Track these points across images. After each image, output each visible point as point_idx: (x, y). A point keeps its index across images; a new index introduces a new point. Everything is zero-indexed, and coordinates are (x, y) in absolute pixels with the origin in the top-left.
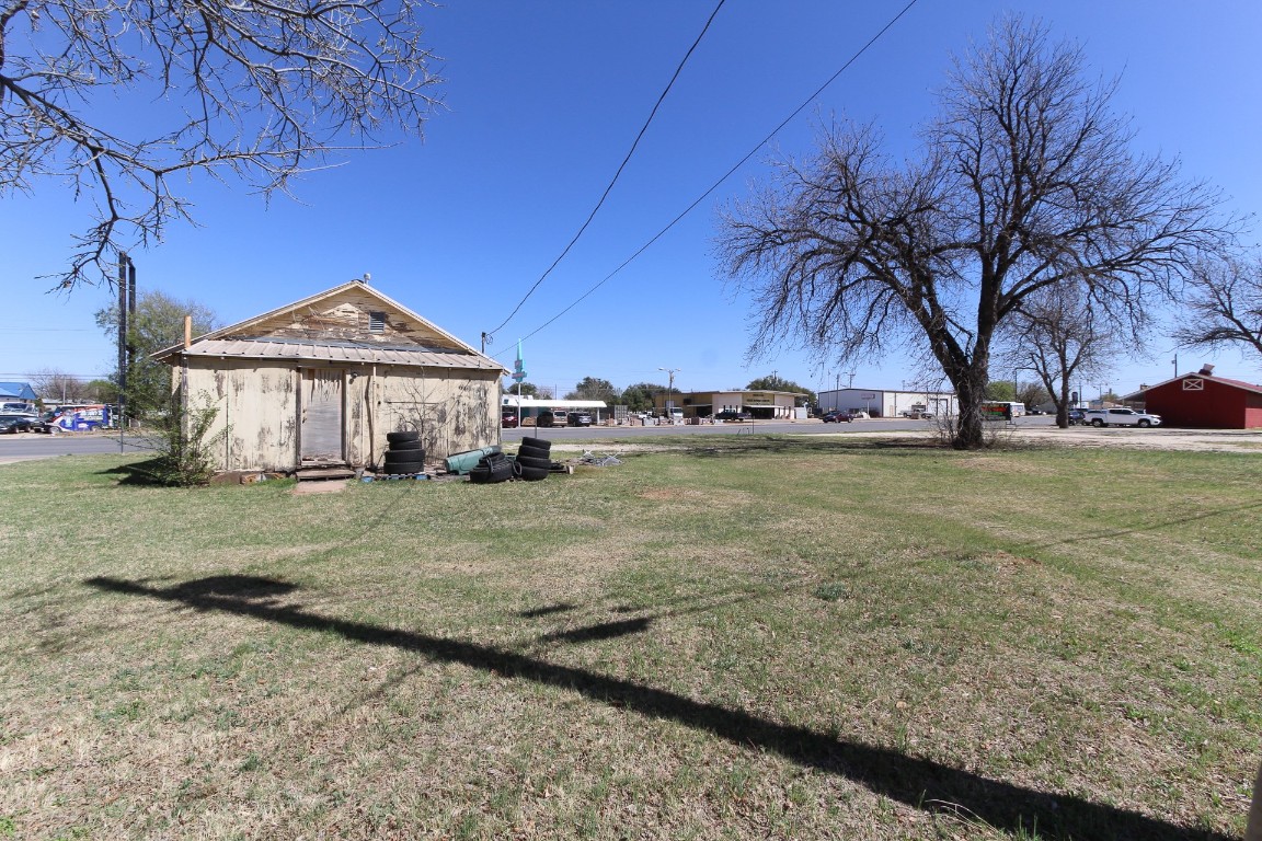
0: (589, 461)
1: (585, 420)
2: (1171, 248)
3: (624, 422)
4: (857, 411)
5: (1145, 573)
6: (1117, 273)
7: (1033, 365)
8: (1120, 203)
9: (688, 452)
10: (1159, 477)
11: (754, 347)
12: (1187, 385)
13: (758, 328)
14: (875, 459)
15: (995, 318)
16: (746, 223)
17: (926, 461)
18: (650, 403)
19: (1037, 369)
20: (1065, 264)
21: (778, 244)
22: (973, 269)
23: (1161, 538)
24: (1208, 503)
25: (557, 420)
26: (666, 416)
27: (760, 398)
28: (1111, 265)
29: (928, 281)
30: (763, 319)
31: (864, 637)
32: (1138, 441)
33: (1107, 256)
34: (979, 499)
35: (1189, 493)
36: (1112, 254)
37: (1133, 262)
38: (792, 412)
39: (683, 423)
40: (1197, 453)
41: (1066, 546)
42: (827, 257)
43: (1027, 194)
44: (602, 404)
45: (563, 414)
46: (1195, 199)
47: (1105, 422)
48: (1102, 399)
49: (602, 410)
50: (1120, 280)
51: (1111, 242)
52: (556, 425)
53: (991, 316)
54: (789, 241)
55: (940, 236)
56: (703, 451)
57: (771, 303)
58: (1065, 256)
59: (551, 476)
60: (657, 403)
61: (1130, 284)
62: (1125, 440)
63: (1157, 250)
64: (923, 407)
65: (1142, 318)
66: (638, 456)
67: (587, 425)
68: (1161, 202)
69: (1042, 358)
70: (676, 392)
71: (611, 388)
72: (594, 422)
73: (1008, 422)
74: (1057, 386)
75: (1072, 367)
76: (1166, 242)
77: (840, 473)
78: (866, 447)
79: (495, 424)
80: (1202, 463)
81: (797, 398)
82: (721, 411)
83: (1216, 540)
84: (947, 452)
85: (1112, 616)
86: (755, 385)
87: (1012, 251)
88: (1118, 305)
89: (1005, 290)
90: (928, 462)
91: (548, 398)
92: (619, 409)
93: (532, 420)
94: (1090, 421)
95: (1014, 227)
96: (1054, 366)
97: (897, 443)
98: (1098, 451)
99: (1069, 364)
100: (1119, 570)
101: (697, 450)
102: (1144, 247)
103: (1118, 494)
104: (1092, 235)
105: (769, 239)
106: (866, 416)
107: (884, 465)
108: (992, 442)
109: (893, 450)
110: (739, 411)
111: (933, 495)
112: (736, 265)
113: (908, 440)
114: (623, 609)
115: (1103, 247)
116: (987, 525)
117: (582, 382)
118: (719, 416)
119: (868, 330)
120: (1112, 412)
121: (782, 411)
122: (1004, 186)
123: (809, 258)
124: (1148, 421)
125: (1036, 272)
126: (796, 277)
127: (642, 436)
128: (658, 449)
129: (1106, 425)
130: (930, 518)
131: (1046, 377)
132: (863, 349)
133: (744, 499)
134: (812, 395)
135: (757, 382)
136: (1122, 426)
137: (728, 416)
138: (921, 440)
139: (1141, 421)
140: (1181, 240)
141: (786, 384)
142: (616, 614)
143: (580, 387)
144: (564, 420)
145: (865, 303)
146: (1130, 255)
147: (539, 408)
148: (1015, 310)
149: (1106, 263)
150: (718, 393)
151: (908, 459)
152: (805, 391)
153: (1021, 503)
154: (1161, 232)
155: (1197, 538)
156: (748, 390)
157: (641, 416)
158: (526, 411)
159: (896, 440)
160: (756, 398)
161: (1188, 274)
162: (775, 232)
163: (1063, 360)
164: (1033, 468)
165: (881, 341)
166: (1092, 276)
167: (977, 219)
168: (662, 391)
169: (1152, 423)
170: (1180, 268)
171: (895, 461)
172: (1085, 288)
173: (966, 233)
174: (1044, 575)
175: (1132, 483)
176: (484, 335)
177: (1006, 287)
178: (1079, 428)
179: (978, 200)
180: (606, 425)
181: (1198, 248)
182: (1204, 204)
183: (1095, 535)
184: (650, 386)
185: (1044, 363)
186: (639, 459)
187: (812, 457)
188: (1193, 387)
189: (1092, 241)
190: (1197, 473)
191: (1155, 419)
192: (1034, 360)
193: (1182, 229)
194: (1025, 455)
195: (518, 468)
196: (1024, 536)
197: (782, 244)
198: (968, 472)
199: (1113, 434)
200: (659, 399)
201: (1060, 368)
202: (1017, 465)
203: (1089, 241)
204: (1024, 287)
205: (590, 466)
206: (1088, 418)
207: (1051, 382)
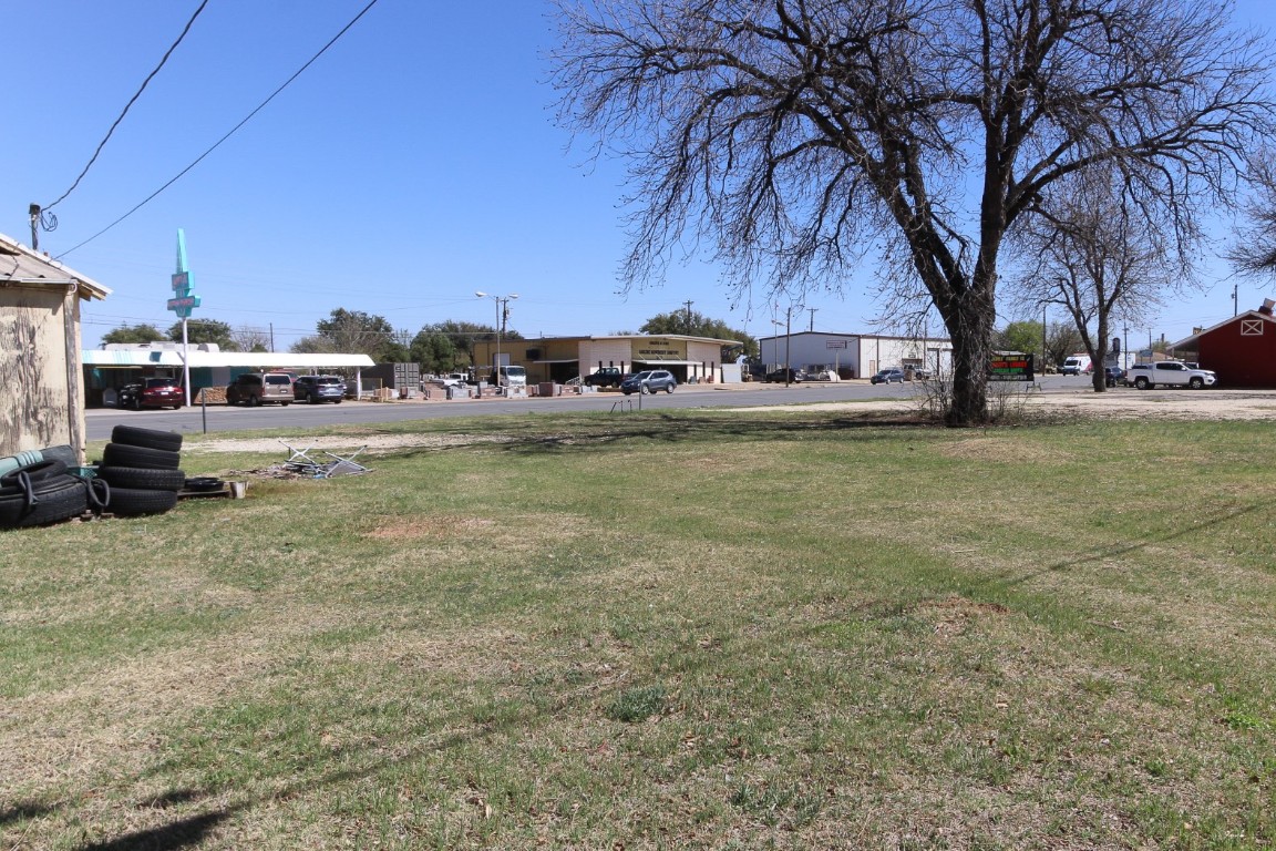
0: (299, 469)
1: (330, 390)
2: (1224, 127)
3: (411, 393)
4: (821, 368)
5: (1146, 611)
6: (1159, 159)
7: (1062, 297)
8: (1164, 54)
9: (507, 447)
10: (1198, 459)
11: (635, 256)
12: (1246, 328)
13: (640, 223)
14: (822, 447)
15: (1003, 218)
16: (609, 26)
17: (899, 447)
18: (464, 359)
19: (1068, 302)
20: (1095, 140)
21: (669, 71)
22: (972, 140)
23: (1181, 551)
24: (1246, 495)
25: (270, 391)
26: (493, 380)
27: (662, 348)
28: (1151, 147)
29: (910, 154)
30: (647, 206)
31: (665, 790)
32: (1184, 408)
33: (1149, 132)
34: (958, 507)
35: (1228, 480)
36: (1155, 130)
37: (1179, 143)
38: (717, 372)
39: (523, 393)
40: (1249, 423)
41: (1054, 575)
42: (751, 102)
43: (1045, 24)
44: (364, 360)
45: (284, 381)
46: (1250, 57)
47: (1151, 381)
48: (1153, 349)
49: (365, 371)
50: (1162, 168)
51: (1152, 111)
52: (271, 402)
53: (998, 214)
54: (687, 68)
55: (923, 79)
56: (537, 443)
57: (660, 178)
58: (1096, 129)
59: (190, 504)
60: (476, 358)
61: (1174, 176)
62: (1169, 406)
63: (1206, 127)
64: (919, 361)
65: (1188, 229)
66: (407, 456)
67: (336, 400)
68: (1213, 56)
69: (1074, 286)
70: (514, 338)
71: (388, 329)
72: (350, 394)
73: (1031, 383)
74: (1093, 328)
75: (1111, 301)
76: (1216, 117)
77: (760, 474)
78: (818, 426)
79: (60, 401)
80: (1250, 436)
81: (724, 347)
82: (594, 370)
83: (1245, 549)
84: (934, 432)
85: (1079, 693)
86: (657, 325)
87: (1025, 115)
88: (1160, 207)
89: (1018, 178)
90: (899, 450)
91: (259, 348)
92: (405, 370)
93: (217, 393)
94: (1133, 380)
95: (1027, 75)
96: (1089, 300)
97: (866, 420)
98: (1133, 424)
99: (1107, 297)
100: (1112, 610)
101: (528, 441)
102: (1191, 123)
103: (1143, 487)
104: (1129, 100)
105: (652, 62)
106: (833, 376)
107: (832, 457)
108: (1001, 413)
109: (859, 432)
110: (627, 369)
111: (891, 504)
112: (595, 103)
113: (885, 413)
114: (173, 798)
115: (1144, 118)
116: (953, 548)
117: (329, 319)
118: (590, 380)
119: (822, 232)
120: (1160, 366)
121: (700, 370)
122: (1017, 11)
123: (719, 101)
124: (1200, 379)
125: (1059, 151)
126: (699, 133)
127: (433, 419)
128: (453, 441)
129: (1150, 386)
130: (872, 543)
131: (1078, 314)
132: (817, 261)
133: (566, 528)
134: (751, 341)
135: (659, 320)
136: (1171, 387)
137: (605, 380)
138: (902, 413)
139: (1193, 379)
140: (1235, 116)
141: (708, 325)
142: (148, 812)
143: (324, 328)
144: (287, 391)
145: (816, 186)
146: (1175, 134)
147: (233, 370)
148: (1032, 209)
149: (1146, 142)
150: (588, 339)
151: (873, 444)
152: (739, 336)
153: (1011, 509)
154: (1212, 101)
155: (1223, 547)
156: (645, 335)
157: (449, 382)
158: (202, 376)
159: (866, 415)
160: (654, 348)
161: (1242, 166)
162: (662, 49)
163: (1100, 290)
164: (1043, 453)
165: (843, 251)
166: (1128, 161)
167: (979, 58)
168: (488, 336)
169: (1206, 383)
170: (1234, 156)
171: (851, 449)
172: (1117, 177)
173: (964, 79)
174: (1002, 630)
175: (1163, 469)
176: (34, 209)
177: (1019, 170)
178: (1120, 391)
179: (980, 28)
180: (375, 400)
181: (1254, 129)
182: (1262, 65)
183: (1098, 554)
184: (464, 326)
185: (1076, 294)
186: (405, 462)
187: (721, 447)
188: (1252, 331)
189: (1129, 107)
190: (1242, 451)
191: (1209, 376)
192: (1063, 290)
193: (1236, 100)
194: (1038, 433)
195: (101, 493)
196: (1001, 564)
197: (676, 72)
198: (955, 462)
199: (1158, 399)
200: (480, 350)
201: (1097, 303)
202: (1022, 450)
203: (1126, 108)
204: (1044, 172)
205: (296, 479)
206: (1131, 377)
207: (1085, 322)
